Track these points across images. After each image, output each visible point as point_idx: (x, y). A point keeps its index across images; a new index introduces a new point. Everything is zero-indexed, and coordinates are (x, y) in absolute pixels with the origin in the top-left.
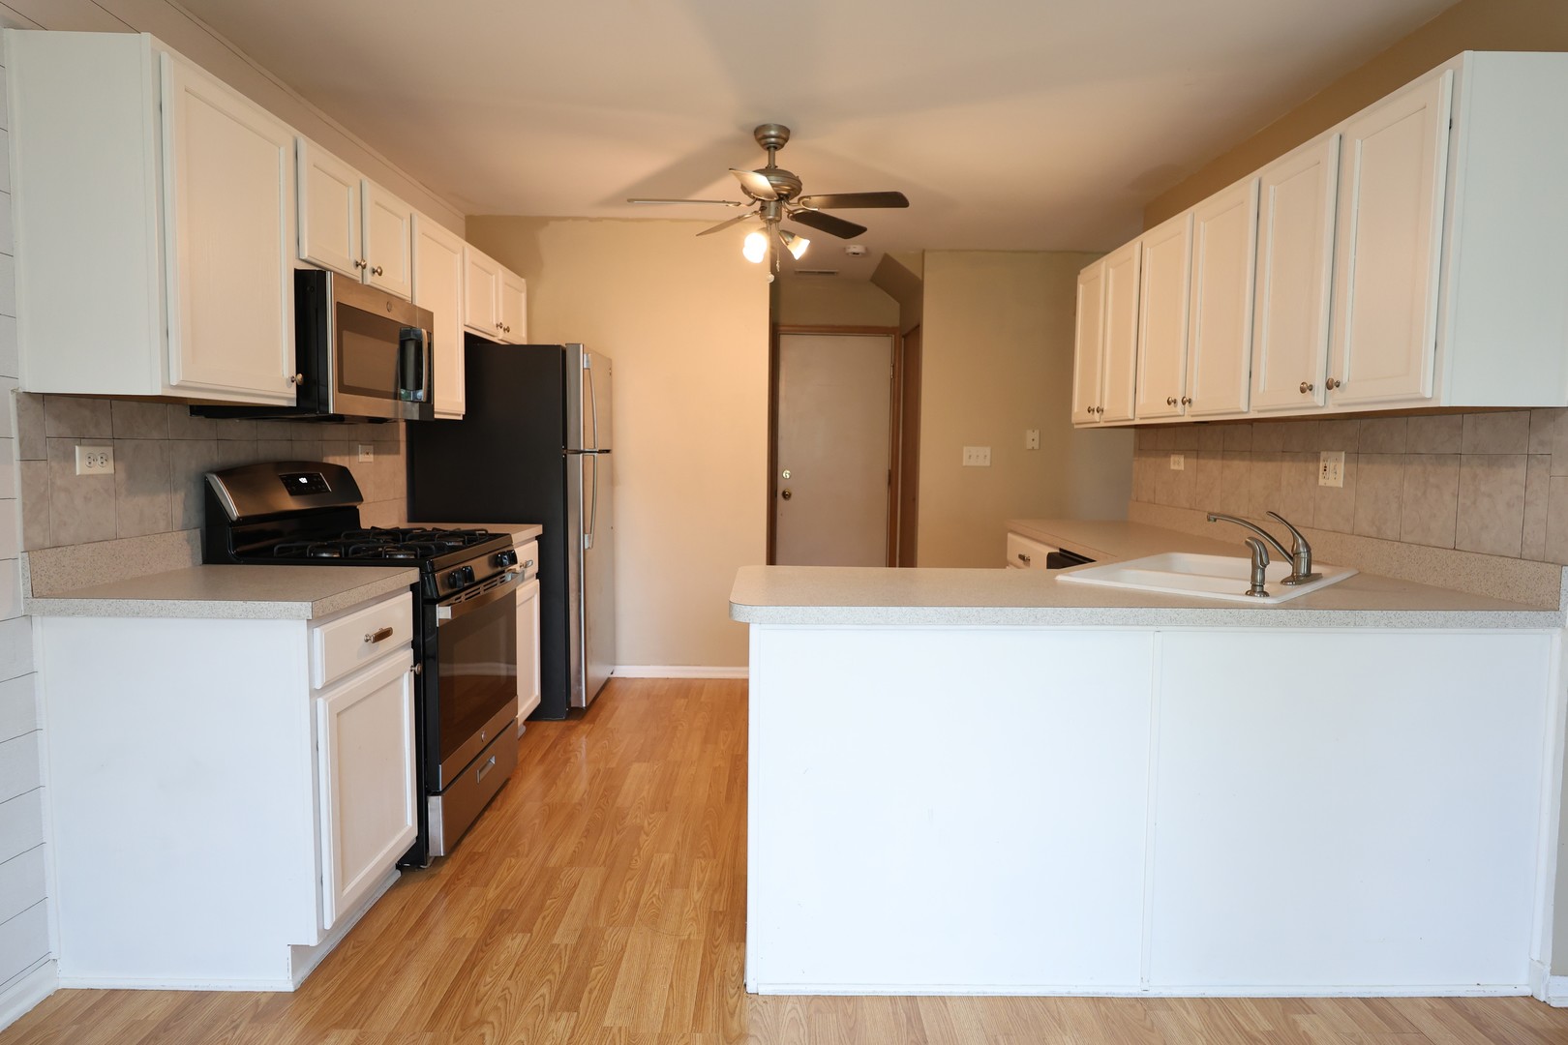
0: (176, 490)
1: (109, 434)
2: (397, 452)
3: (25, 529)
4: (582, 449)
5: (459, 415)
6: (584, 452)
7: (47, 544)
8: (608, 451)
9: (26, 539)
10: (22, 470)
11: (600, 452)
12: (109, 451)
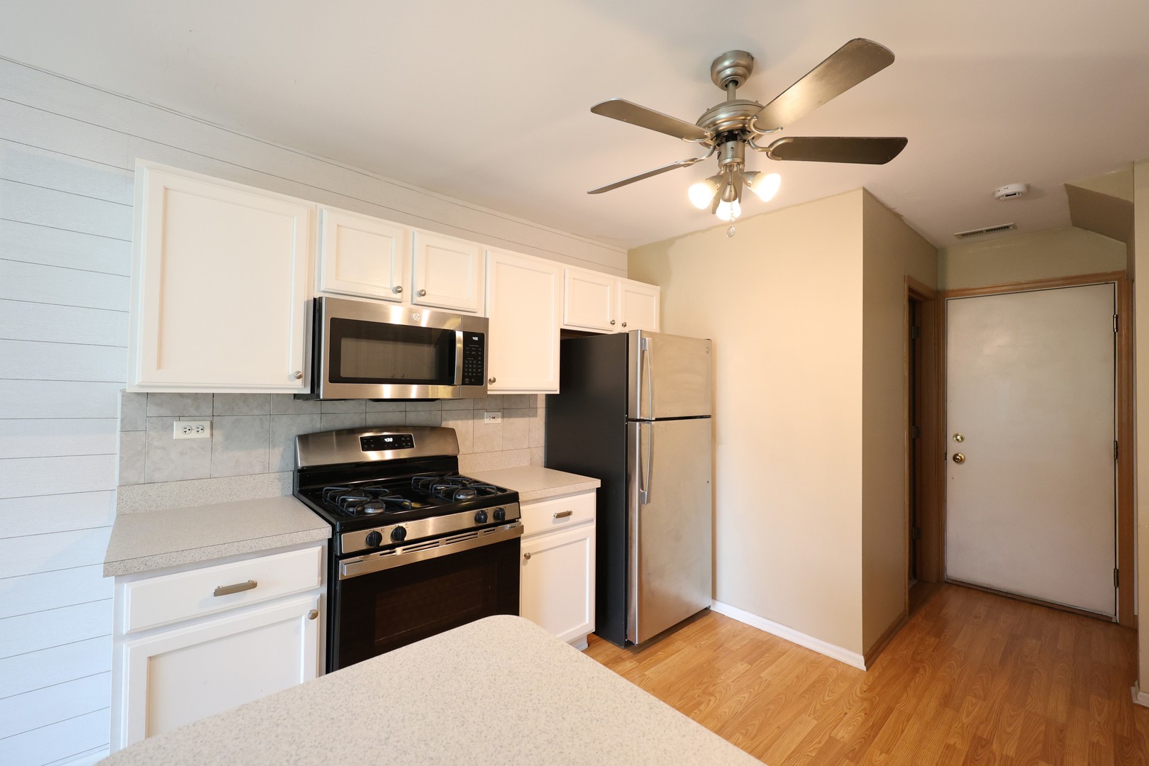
0: (274, 446)
1: (210, 412)
2: (535, 415)
3: (120, 473)
4: (638, 418)
5: (556, 391)
6: (640, 420)
7: (142, 481)
8: (709, 417)
9: (121, 478)
10: (121, 438)
11: (657, 420)
12: (207, 424)
